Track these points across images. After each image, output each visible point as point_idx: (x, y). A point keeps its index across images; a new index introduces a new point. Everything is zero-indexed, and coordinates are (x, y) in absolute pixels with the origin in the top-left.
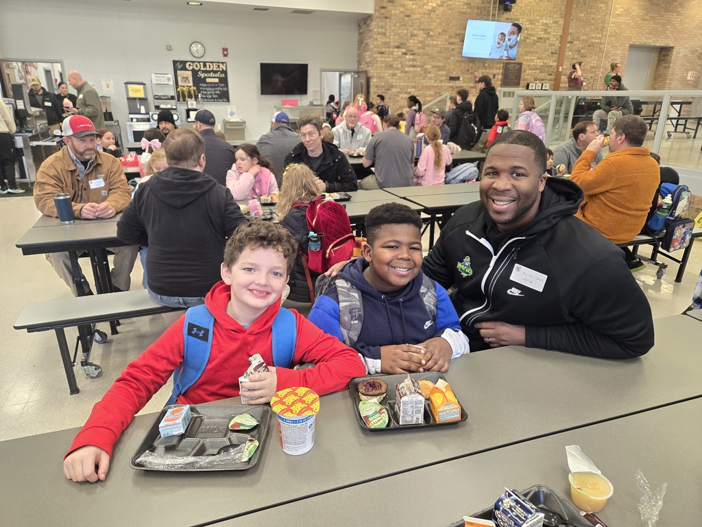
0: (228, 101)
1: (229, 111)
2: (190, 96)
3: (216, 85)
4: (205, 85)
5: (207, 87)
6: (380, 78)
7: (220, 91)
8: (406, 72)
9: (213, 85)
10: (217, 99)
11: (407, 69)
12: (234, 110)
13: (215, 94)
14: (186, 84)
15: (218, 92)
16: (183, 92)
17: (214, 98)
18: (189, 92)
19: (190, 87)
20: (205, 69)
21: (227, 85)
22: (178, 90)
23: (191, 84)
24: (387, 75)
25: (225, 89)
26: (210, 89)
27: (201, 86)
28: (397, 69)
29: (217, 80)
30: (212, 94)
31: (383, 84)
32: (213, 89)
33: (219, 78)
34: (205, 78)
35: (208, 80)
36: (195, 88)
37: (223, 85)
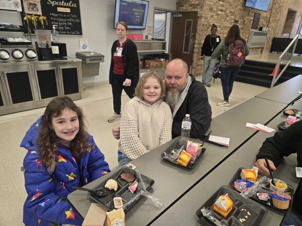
0: (81, 34)
1: (82, 45)
2: (40, 26)
3: (68, 16)
4: (56, 15)
5: (58, 17)
6: (206, 18)
7: (72, 22)
9: (65, 16)
10: (69, 31)
12: (87, 43)
13: (68, 26)
14: (34, 13)
15: (70, 24)
16: (31, 21)
17: (66, 30)
18: (39, 22)
19: (39, 16)
21: (79, 17)
22: (25, 18)
23: (40, 13)
24: (209, 16)
25: (77, 21)
26: (62, 20)
27: (52, 16)
28: (214, 12)
29: (68, 10)
30: (63, 26)
31: (206, 23)
32: (65, 20)
33: (71, 8)
34: (56, 6)
35: (60, 9)
36: (45, 18)
37: (75, 16)
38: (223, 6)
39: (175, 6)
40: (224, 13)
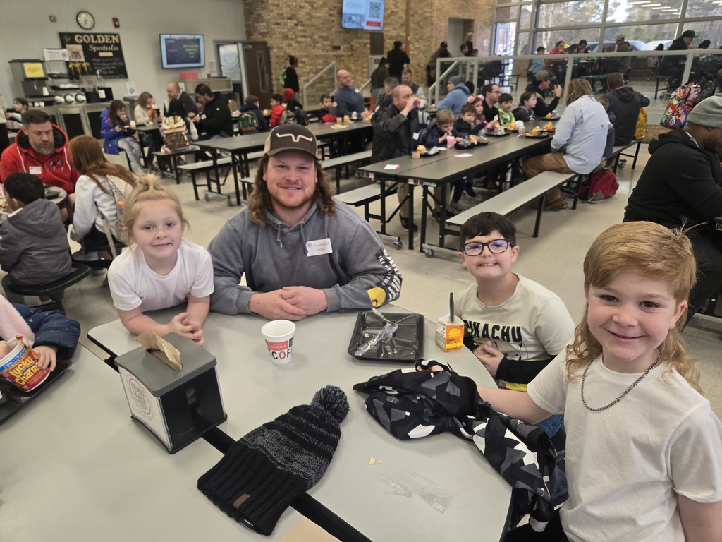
0: (126, 76)
1: (128, 89)
2: (84, 73)
3: (111, 60)
4: (99, 60)
5: (101, 62)
6: (280, 48)
7: (115, 66)
8: (299, 42)
9: (107, 60)
10: (113, 74)
11: (300, 39)
12: (134, 86)
13: (111, 70)
14: (77, 60)
15: (114, 68)
16: (75, 68)
17: (110, 75)
18: (82, 68)
19: (82, 62)
20: (96, 42)
21: (122, 59)
22: (70, 66)
23: (83, 59)
24: (284, 45)
25: (121, 64)
26: (105, 64)
27: (94, 62)
28: (292, 39)
29: (110, 54)
30: (107, 70)
31: (282, 54)
32: (108, 64)
33: (113, 52)
34: (98, 52)
35: (102, 54)
36: (88, 64)
37: (118, 59)
38: (304, 31)
39: (245, 35)
40: (309, 39)
